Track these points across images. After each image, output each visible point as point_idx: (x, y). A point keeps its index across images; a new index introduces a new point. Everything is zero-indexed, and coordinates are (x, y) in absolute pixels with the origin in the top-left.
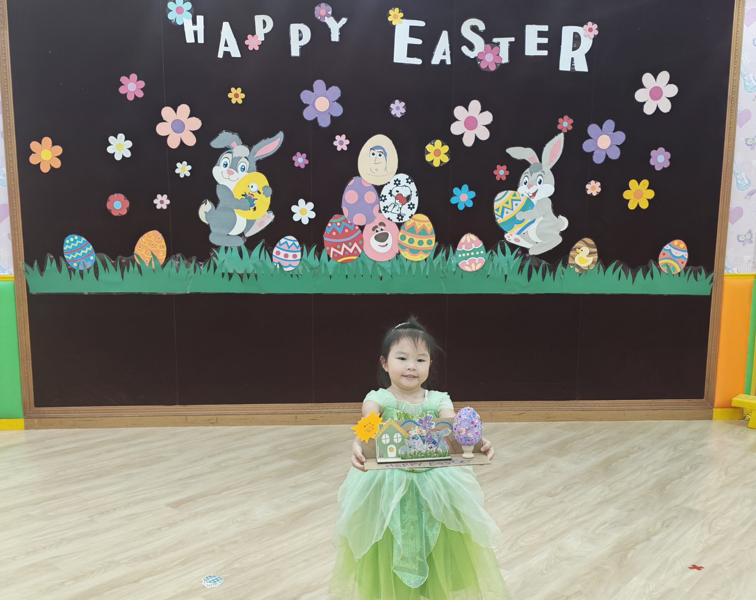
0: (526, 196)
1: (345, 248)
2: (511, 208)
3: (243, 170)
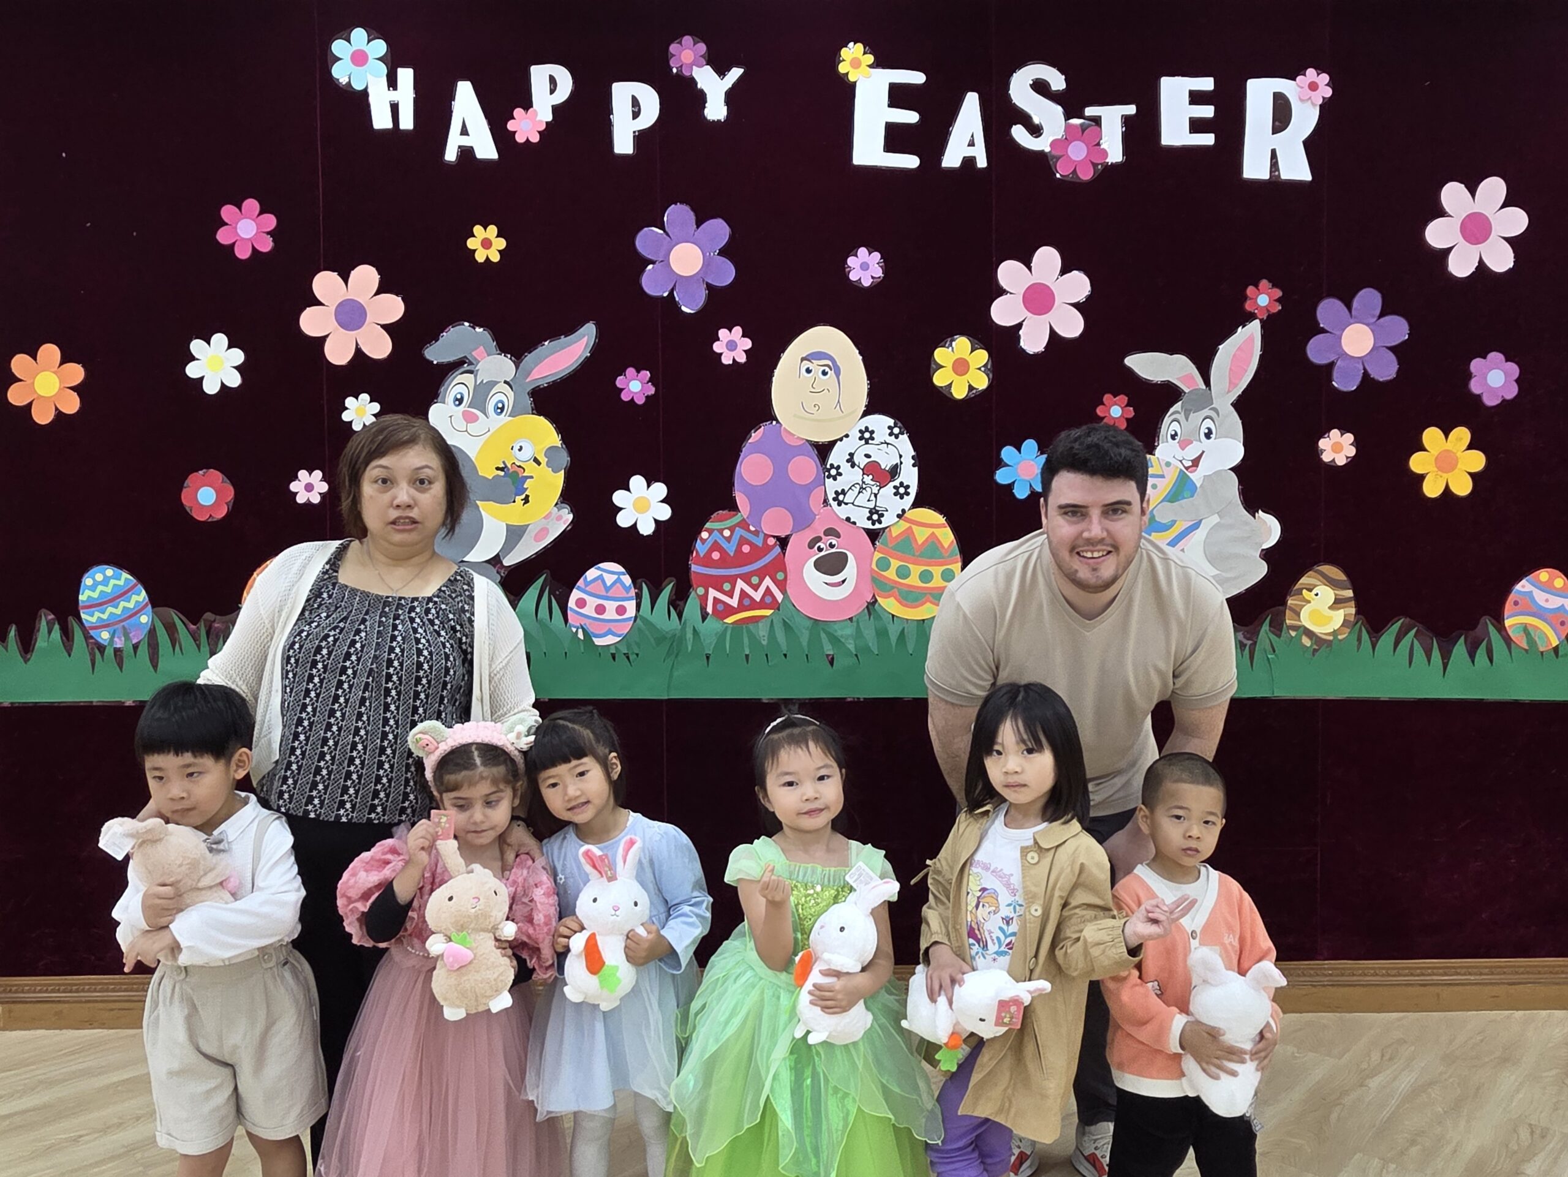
0: (1177, 467)
1: (742, 590)
3: (499, 411)
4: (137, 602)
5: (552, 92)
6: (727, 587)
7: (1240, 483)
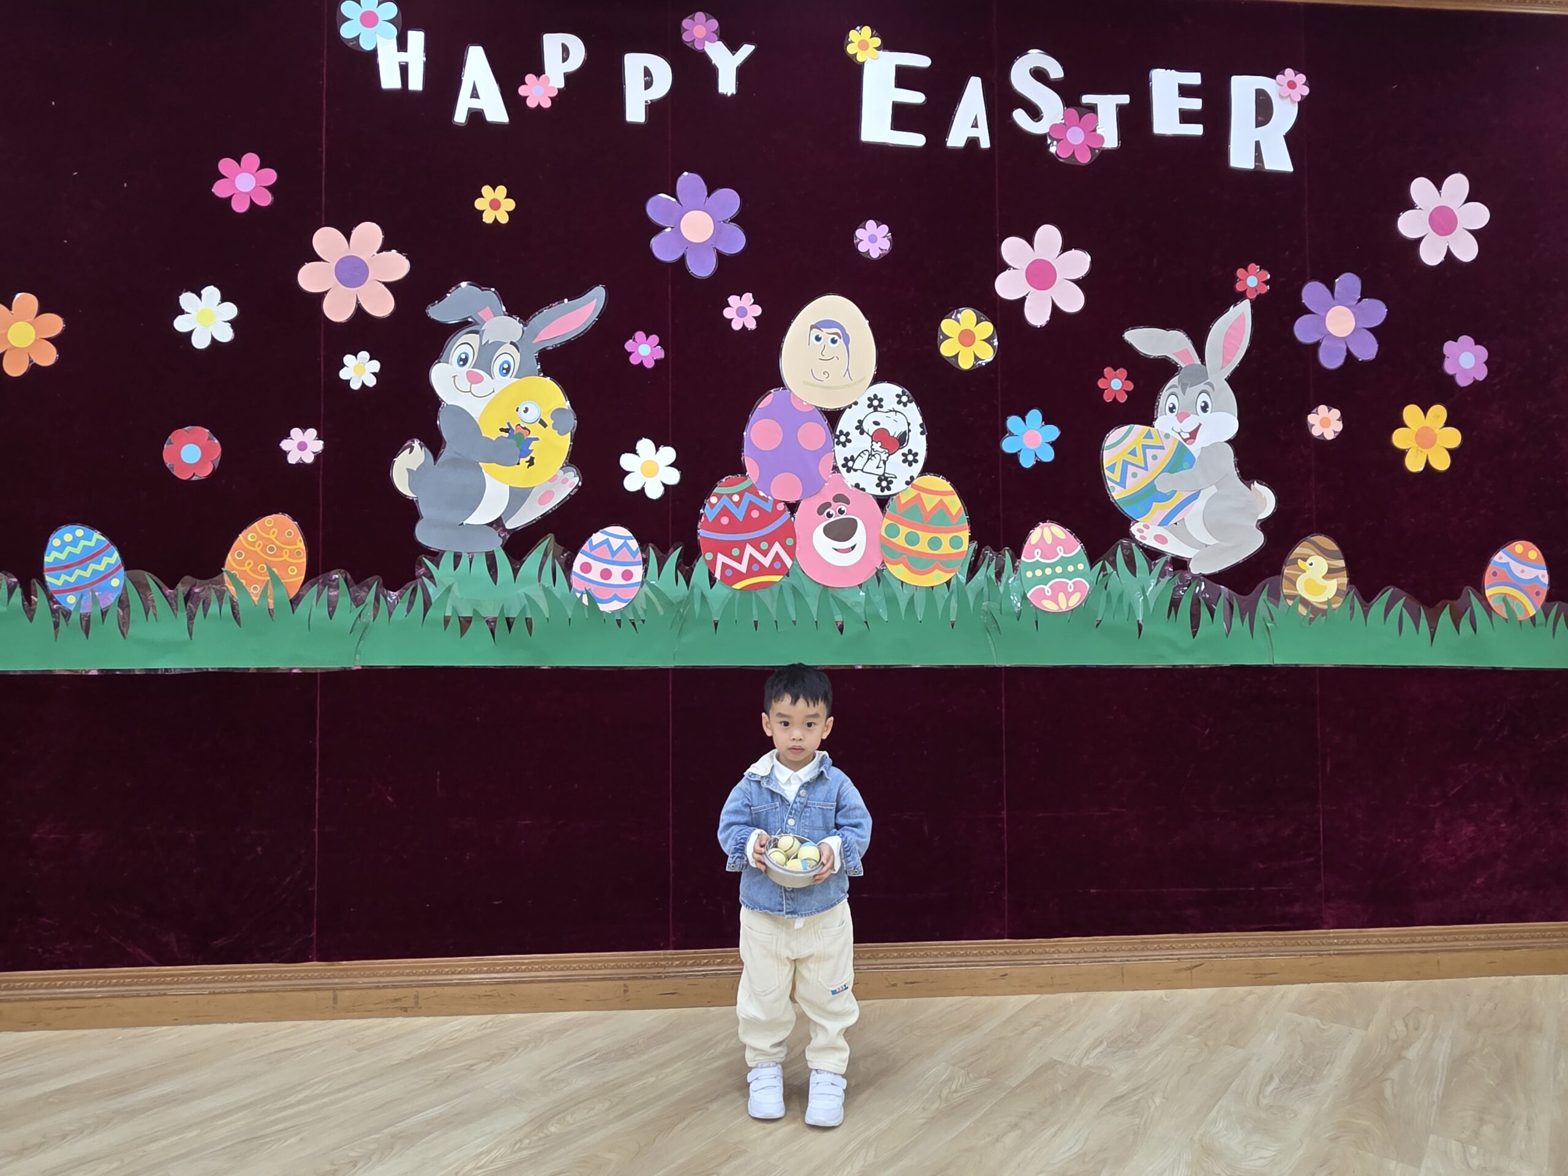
0: (1176, 439)
1: (751, 555)
2: (1143, 466)
3: (505, 371)
4: (109, 564)
5: (564, 60)
6: (736, 552)
7: (1236, 455)
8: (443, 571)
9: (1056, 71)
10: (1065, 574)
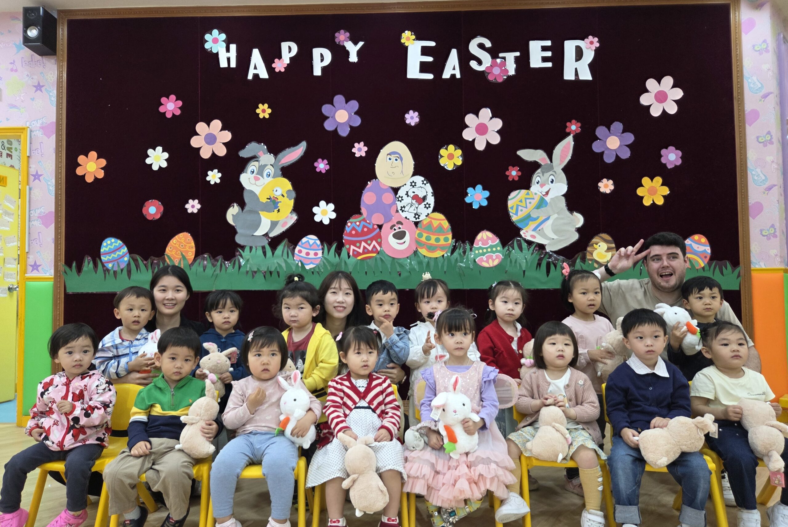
0: (539, 195)
1: (364, 246)
2: (525, 206)
3: (268, 176)
4: (123, 252)
5: (290, 52)
6: (358, 245)
8: (246, 253)
9: (488, 44)
10: (492, 252)
